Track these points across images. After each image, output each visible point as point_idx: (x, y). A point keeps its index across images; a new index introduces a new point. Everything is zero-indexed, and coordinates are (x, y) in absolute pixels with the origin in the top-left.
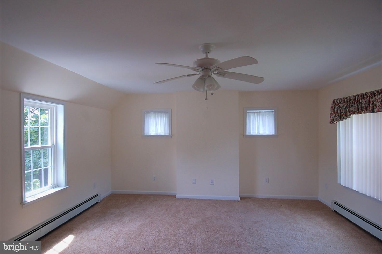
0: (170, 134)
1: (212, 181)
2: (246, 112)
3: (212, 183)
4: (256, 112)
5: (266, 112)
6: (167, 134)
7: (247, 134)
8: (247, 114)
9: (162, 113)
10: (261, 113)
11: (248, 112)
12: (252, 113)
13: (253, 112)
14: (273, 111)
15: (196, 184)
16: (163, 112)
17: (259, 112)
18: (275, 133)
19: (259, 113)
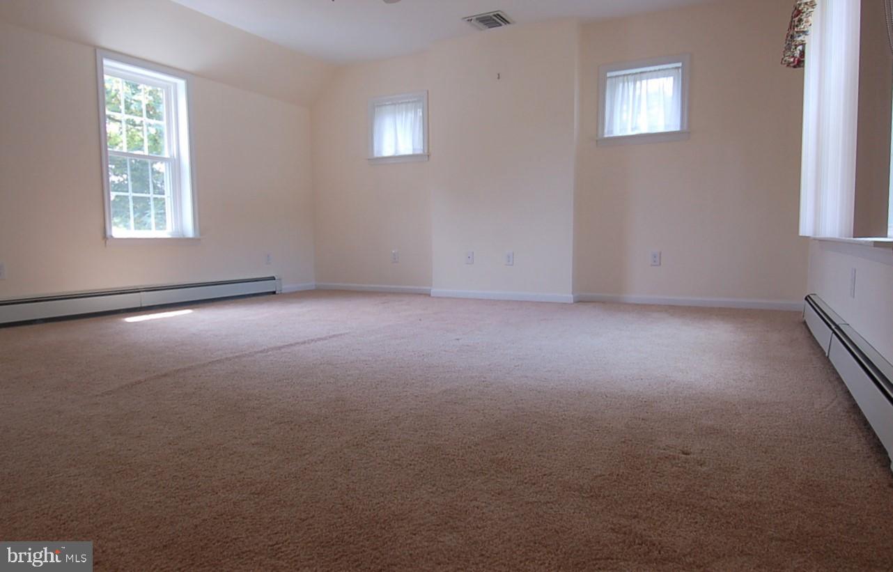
0: (426, 151)
1: (509, 257)
2: (605, 79)
3: (509, 261)
4: (630, 74)
5: (659, 70)
6: (419, 152)
7: (606, 136)
8: (608, 82)
9: (409, 102)
10: (644, 75)
11: (611, 77)
12: (621, 78)
13: (624, 75)
14: (680, 65)
15: (473, 263)
16: (411, 100)
17: (641, 73)
18: (682, 126)
19: (637, 76)
